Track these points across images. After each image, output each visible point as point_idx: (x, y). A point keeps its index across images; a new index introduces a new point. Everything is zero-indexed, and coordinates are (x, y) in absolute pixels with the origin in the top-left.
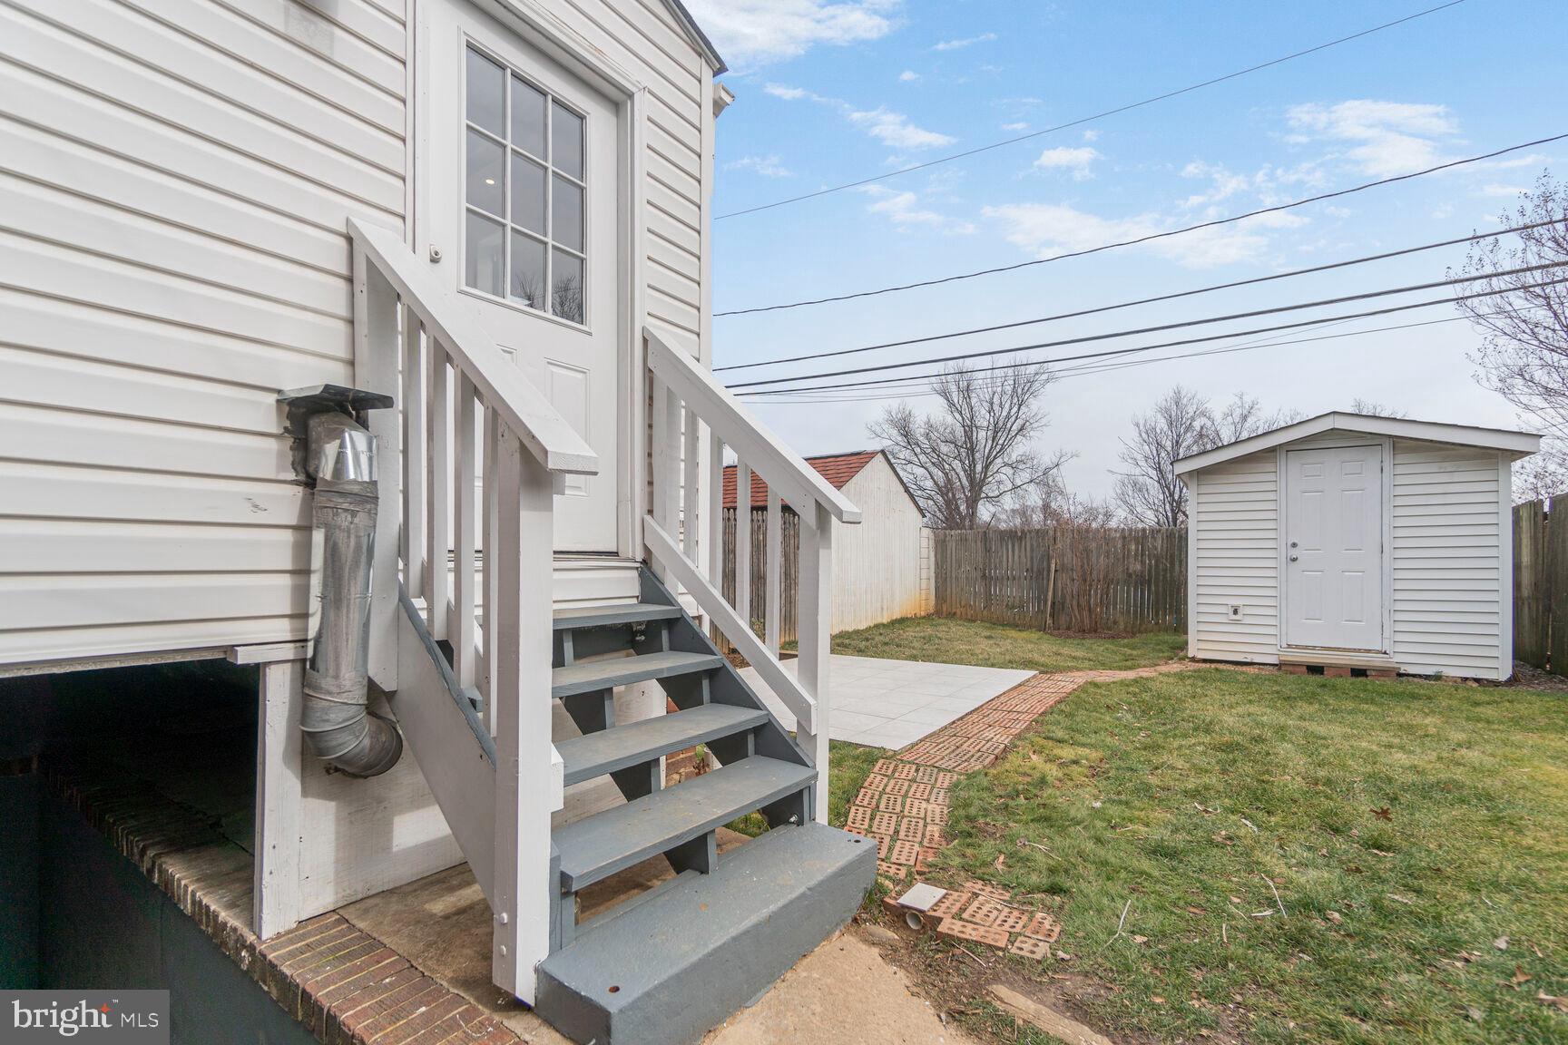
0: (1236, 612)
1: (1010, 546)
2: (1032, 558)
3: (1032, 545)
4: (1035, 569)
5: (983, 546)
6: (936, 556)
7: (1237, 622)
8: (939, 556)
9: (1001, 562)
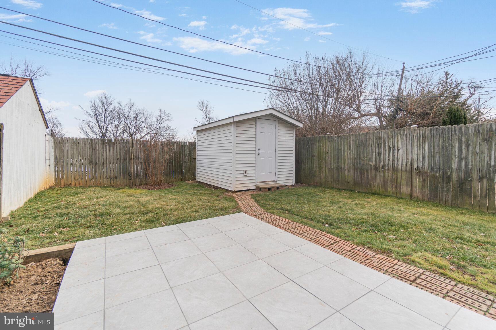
0: (245, 173)
1: (108, 147)
2: (120, 153)
3: (120, 147)
4: (122, 158)
5: (91, 146)
6: (55, 152)
7: (246, 176)
8: (57, 152)
9: (103, 155)
